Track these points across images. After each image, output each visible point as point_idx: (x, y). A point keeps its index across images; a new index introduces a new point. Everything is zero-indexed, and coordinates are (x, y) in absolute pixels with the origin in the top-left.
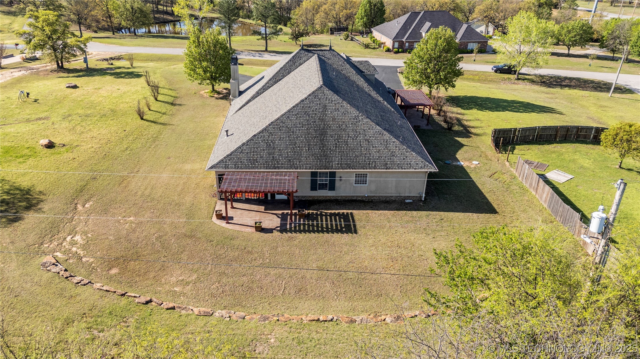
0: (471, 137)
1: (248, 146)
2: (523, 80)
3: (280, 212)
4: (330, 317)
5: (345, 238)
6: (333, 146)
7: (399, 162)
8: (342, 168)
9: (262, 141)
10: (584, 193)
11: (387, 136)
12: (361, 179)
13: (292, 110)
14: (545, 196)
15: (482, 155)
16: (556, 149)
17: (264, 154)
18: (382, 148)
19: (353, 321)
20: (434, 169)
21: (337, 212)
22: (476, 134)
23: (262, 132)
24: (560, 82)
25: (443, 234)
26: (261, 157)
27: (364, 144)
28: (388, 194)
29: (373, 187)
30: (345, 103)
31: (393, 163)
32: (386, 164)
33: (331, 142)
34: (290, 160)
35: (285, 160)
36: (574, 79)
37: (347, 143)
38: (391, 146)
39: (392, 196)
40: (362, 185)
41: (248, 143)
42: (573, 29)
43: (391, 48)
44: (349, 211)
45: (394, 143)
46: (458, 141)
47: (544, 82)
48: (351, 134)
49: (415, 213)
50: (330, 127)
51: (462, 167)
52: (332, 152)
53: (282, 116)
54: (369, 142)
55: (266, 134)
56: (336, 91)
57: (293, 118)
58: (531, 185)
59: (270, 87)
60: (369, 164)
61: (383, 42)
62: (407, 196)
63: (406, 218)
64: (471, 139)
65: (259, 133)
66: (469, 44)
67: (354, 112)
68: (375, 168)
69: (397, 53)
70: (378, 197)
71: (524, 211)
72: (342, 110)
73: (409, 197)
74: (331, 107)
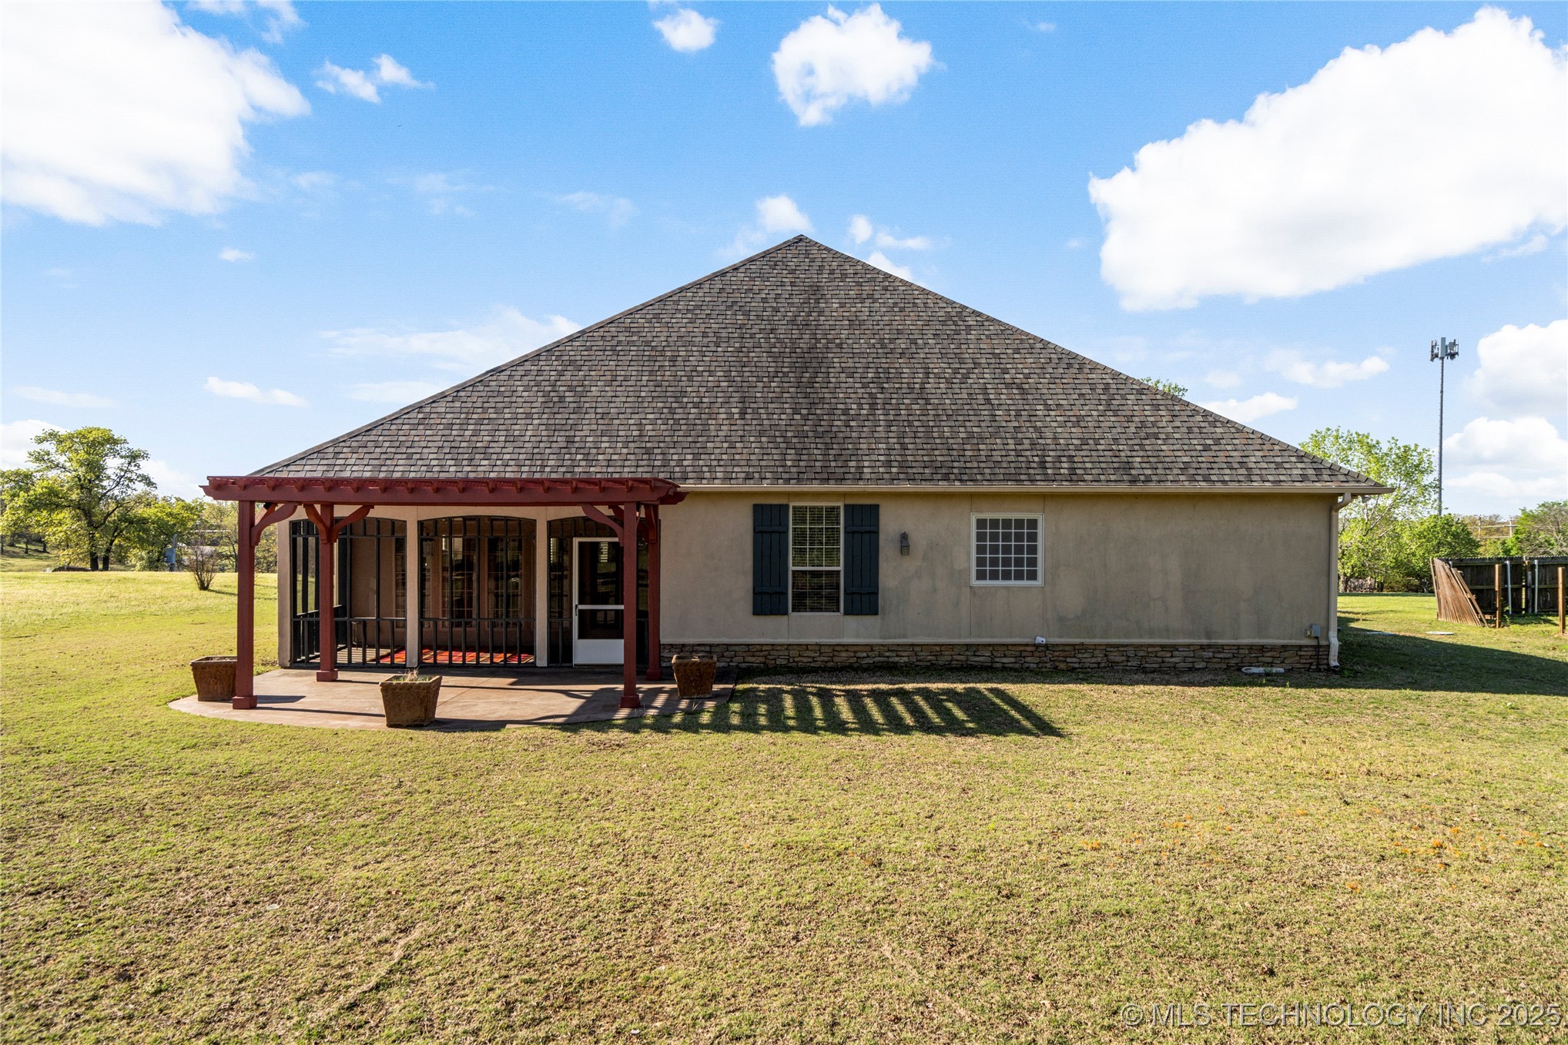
1: (457, 404)
6: (860, 404)
7: (1186, 459)
8: (911, 479)
9: (527, 388)
12: (1005, 549)
13: (674, 298)
17: (530, 429)
27: (1004, 397)
28: (1151, 633)
32: (1128, 466)
33: (847, 391)
34: (649, 452)
35: (625, 451)
39: (1174, 648)
40: (1012, 583)
41: (462, 394)
48: (939, 366)
50: (840, 346)
52: (852, 423)
54: (1023, 392)
55: (550, 366)
57: (679, 319)
60: (1043, 464)
62: (1251, 647)
68: (1073, 478)
70: (1099, 656)
73: (1257, 655)
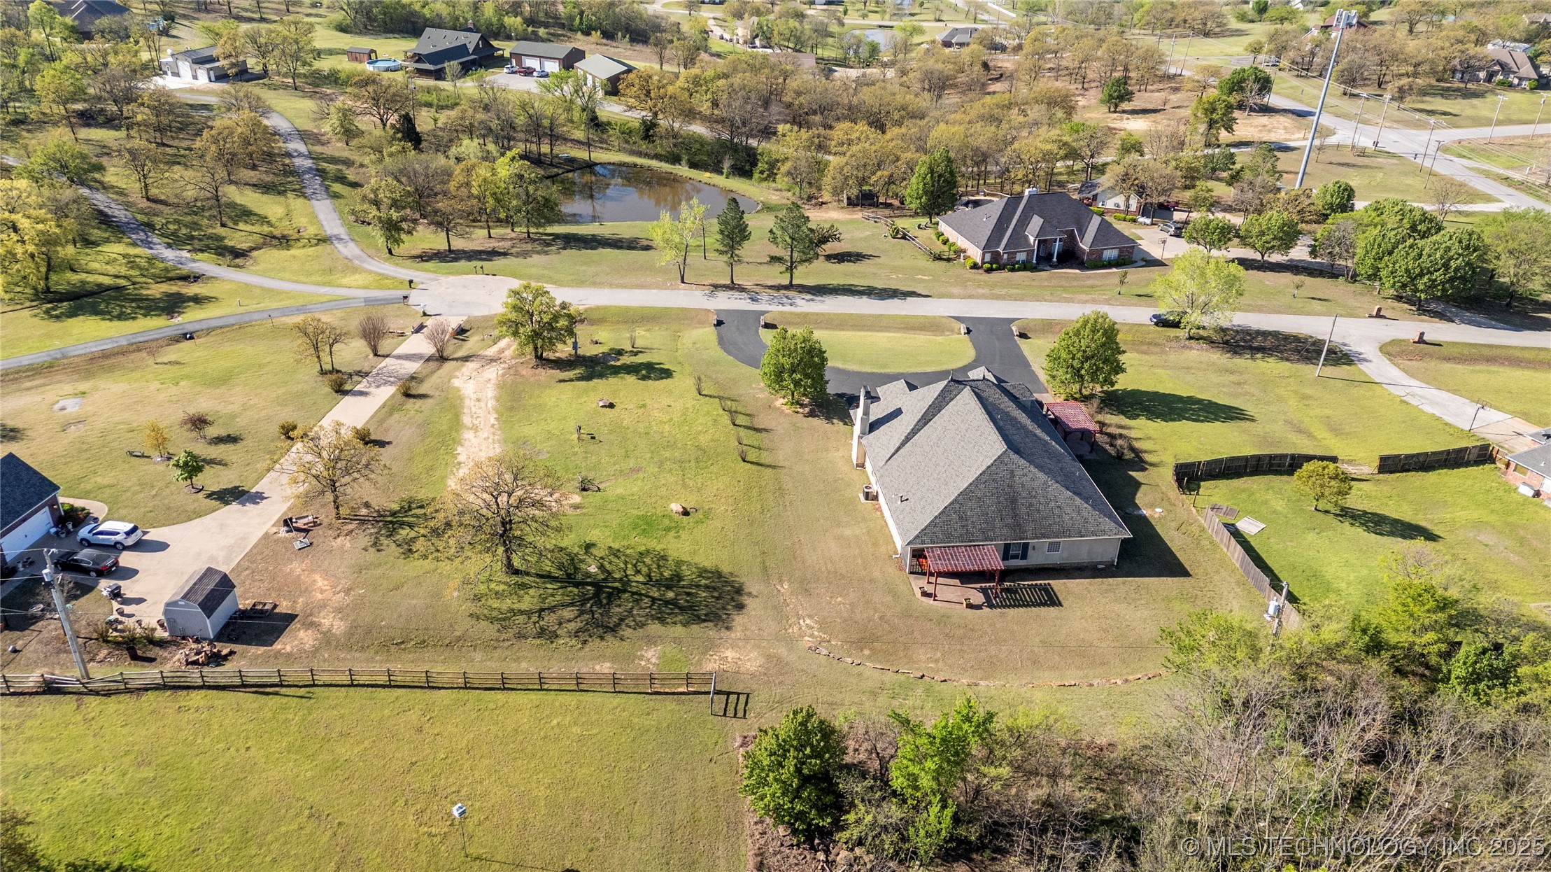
0: (1146, 469)
1: (941, 519)
2: (1198, 339)
3: (978, 586)
4: (1073, 683)
5: (1053, 611)
6: (1026, 515)
7: (1092, 530)
8: (1037, 538)
10: (1276, 547)
11: (1078, 501)
12: (1054, 547)
13: (980, 478)
14: (1236, 555)
15: (1164, 499)
16: (1246, 486)
17: (958, 527)
18: (1074, 515)
19: (1091, 685)
20: (1129, 535)
21: (1034, 583)
22: (1152, 465)
23: (952, 503)
24: (1250, 341)
25: (1143, 602)
26: (955, 530)
27: (1056, 511)
28: (1080, 560)
29: (1065, 554)
30: (1032, 468)
31: (1087, 530)
32: (1080, 532)
33: (1023, 511)
34: (984, 532)
35: (979, 533)
36: (1270, 333)
37: (1038, 511)
38: (1084, 512)
39: (1084, 563)
40: (1055, 554)
41: (941, 516)
42: (1269, 229)
43: (979, 261)
44: (1046, 582)
45: (1086, 508)
46: (1132, 477)
47: (1226, 343)
48: (1042, 501)
49: (1111, 580)
50: (1020, 495)
51: (1145, 518)
52: (1024, 521)
53: (971, 484)
54: (1061, 509)
55: (957, 506)
56: (1018, 452)
57: (982, 486)
58: (1222, 540)
59: (919, 430)
60: (1062, 533)
61: (963, 247)
62: (1099, 561)
63: (1104, 587)
64: (1147, 472)
65: (950, 505)
66: (1105, 252)
67: (1042, 477)
68: (1070, 536)
69: (989, 271)
70: (1069, 564)
71: (1217, 572)
72: (1030, 475)
73: (1101, 563)
74: (1019, 473)
